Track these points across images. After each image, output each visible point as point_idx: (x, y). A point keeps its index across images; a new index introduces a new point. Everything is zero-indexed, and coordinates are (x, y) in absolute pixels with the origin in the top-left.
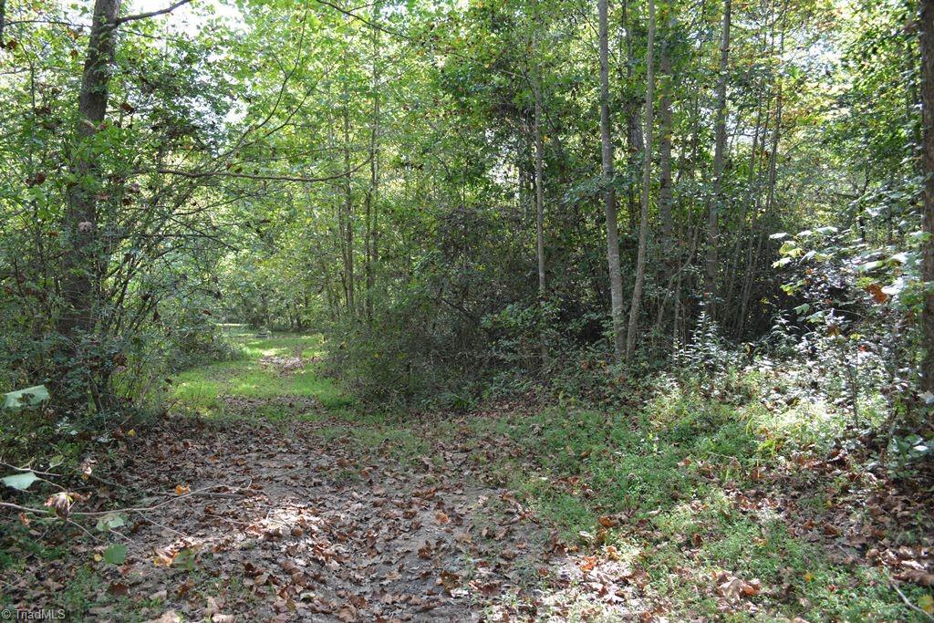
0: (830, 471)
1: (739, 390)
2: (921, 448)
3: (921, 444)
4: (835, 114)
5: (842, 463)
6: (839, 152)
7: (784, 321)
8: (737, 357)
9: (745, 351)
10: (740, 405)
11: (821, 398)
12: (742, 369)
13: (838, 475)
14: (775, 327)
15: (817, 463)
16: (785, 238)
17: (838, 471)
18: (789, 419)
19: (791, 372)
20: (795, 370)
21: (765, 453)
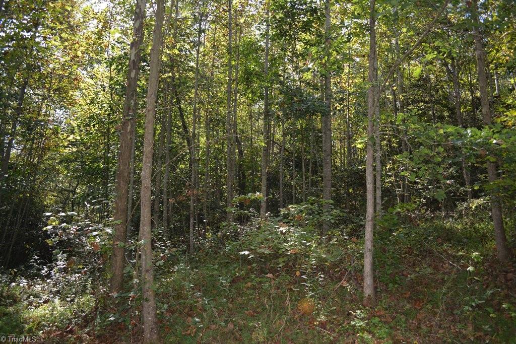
0: (66, 336)
1: (9, 297)
2: (112, 319)
3: (112, 317)
4: (69, 150)
5: (71, 331)
6: (67, 168)
7: (37, 258)
8: (6, 278)
9: (11, 274)
10: (10, 306)
11: (57, 299)
12: (9, 285)
13: (70, 338)
14: (32, 260)
15: (59, 333)
16: (51, 216)
17: (70, 336)
18: (40, 312)
19: (37, 286)
20: (39, 284)
21: (30, 330)
